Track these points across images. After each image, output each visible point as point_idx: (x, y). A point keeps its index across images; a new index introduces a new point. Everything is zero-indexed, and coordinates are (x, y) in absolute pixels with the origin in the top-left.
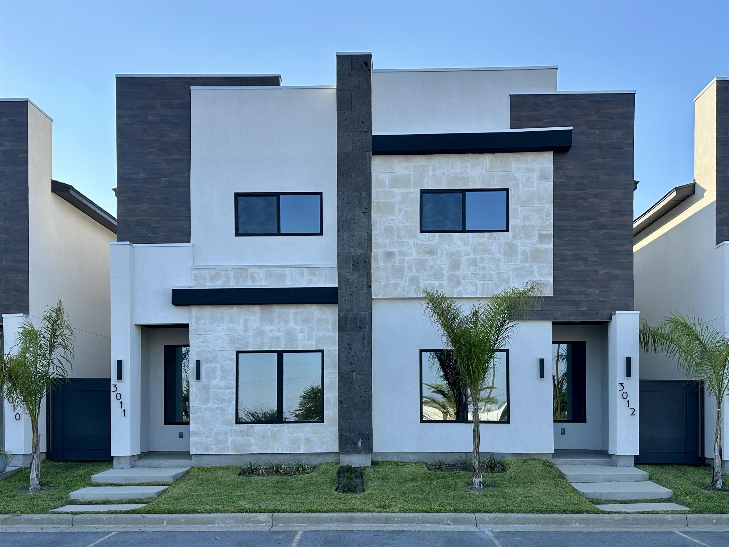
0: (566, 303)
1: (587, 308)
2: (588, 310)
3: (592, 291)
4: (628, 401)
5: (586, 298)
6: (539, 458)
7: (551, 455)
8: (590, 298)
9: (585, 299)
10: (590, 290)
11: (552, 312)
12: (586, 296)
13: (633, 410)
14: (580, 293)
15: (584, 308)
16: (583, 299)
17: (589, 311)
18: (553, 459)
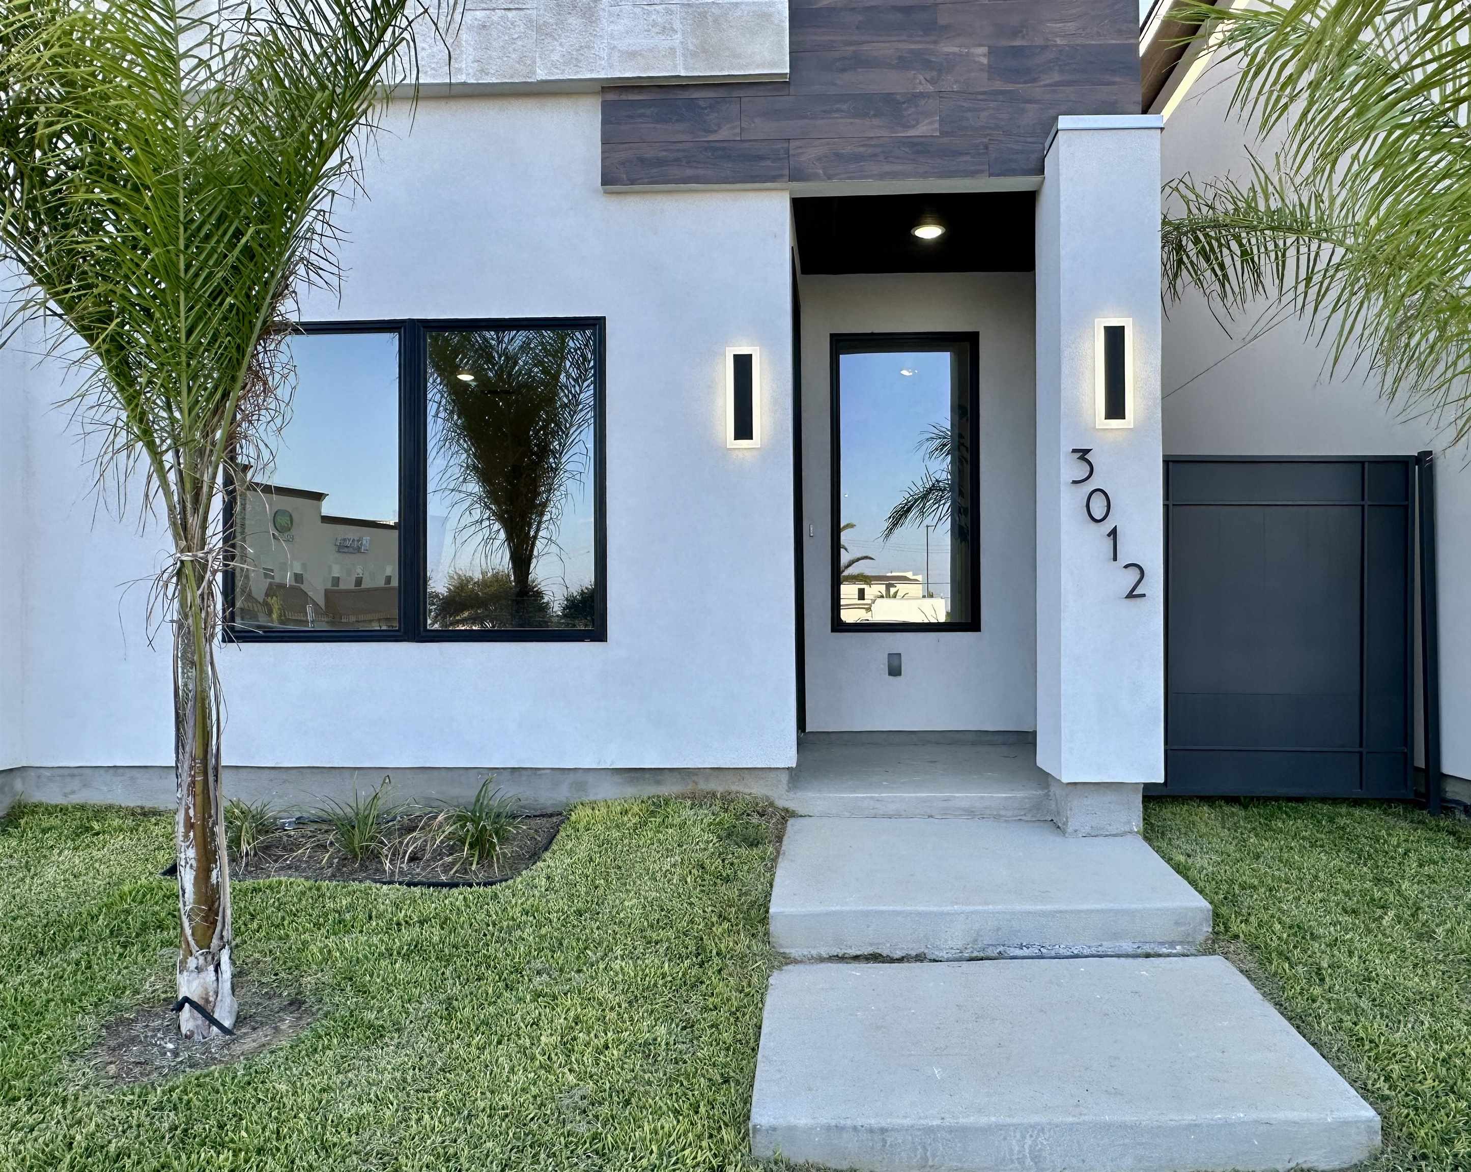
0: (845, 107)
1: (937, 125)
2: (944, 134)
3: (956, 50)
4: (1114, 533)
5: (932, 82)
6: (734, 788)
7: (784, 778)
8: (950, 83)
9: (931, 88)
10: (949, 48)
11: (786, 145)
12: (934, 73)
13: (1134, 575)
14: (903, 63)
15: (925, 128)
16: (920, 89)
17: (945, 140)
18: (791, 795)
